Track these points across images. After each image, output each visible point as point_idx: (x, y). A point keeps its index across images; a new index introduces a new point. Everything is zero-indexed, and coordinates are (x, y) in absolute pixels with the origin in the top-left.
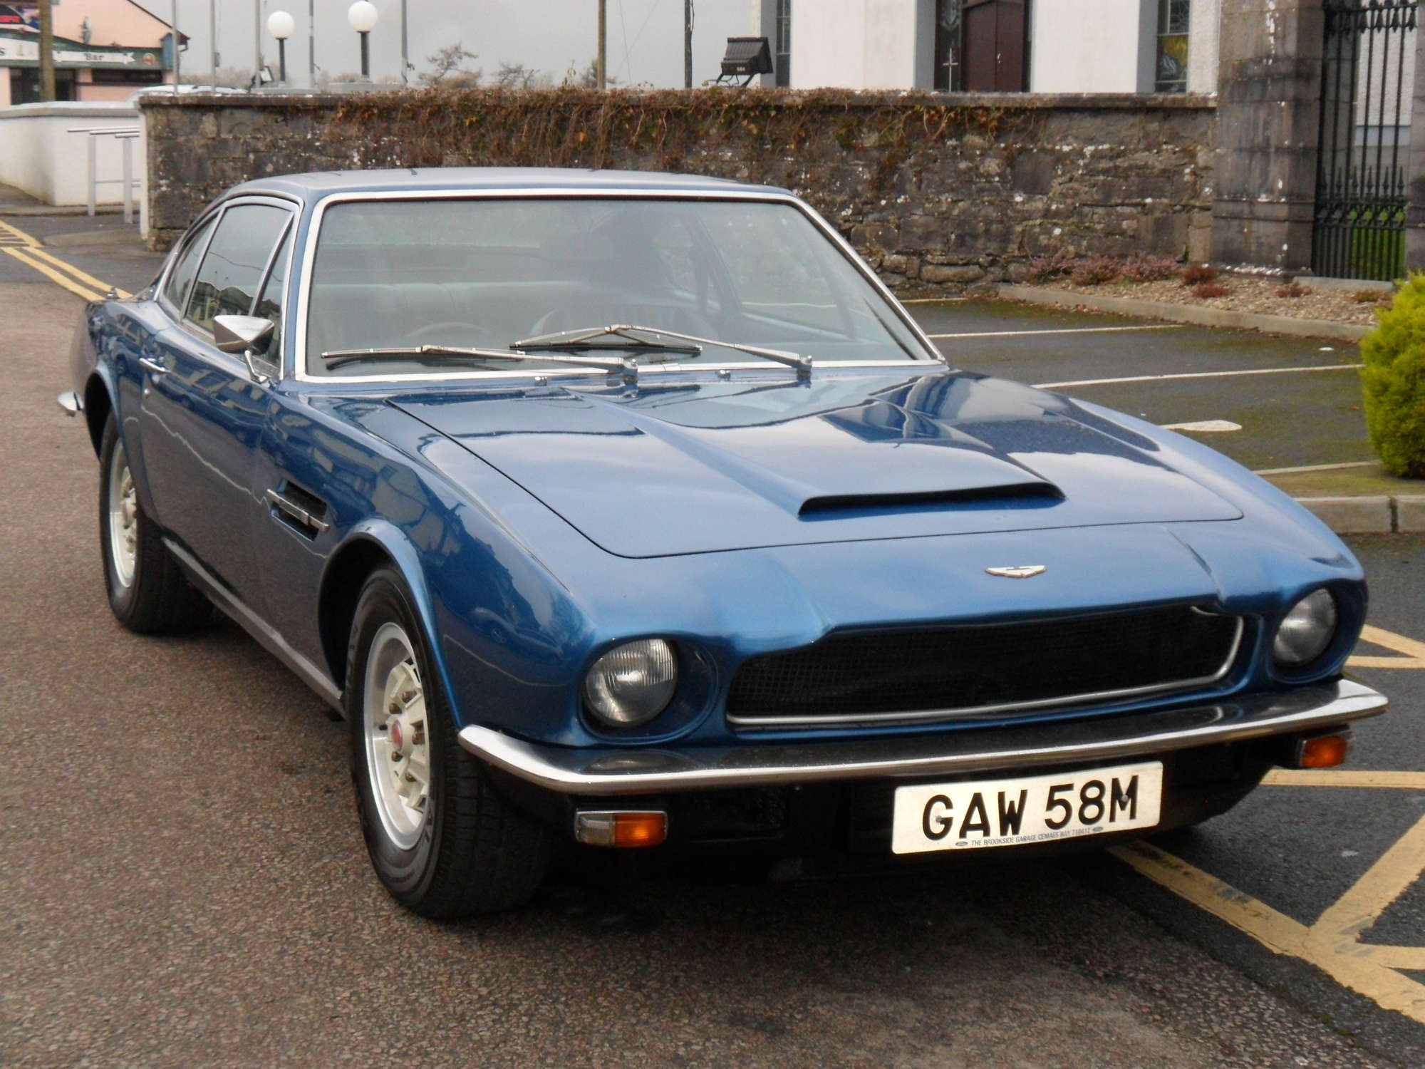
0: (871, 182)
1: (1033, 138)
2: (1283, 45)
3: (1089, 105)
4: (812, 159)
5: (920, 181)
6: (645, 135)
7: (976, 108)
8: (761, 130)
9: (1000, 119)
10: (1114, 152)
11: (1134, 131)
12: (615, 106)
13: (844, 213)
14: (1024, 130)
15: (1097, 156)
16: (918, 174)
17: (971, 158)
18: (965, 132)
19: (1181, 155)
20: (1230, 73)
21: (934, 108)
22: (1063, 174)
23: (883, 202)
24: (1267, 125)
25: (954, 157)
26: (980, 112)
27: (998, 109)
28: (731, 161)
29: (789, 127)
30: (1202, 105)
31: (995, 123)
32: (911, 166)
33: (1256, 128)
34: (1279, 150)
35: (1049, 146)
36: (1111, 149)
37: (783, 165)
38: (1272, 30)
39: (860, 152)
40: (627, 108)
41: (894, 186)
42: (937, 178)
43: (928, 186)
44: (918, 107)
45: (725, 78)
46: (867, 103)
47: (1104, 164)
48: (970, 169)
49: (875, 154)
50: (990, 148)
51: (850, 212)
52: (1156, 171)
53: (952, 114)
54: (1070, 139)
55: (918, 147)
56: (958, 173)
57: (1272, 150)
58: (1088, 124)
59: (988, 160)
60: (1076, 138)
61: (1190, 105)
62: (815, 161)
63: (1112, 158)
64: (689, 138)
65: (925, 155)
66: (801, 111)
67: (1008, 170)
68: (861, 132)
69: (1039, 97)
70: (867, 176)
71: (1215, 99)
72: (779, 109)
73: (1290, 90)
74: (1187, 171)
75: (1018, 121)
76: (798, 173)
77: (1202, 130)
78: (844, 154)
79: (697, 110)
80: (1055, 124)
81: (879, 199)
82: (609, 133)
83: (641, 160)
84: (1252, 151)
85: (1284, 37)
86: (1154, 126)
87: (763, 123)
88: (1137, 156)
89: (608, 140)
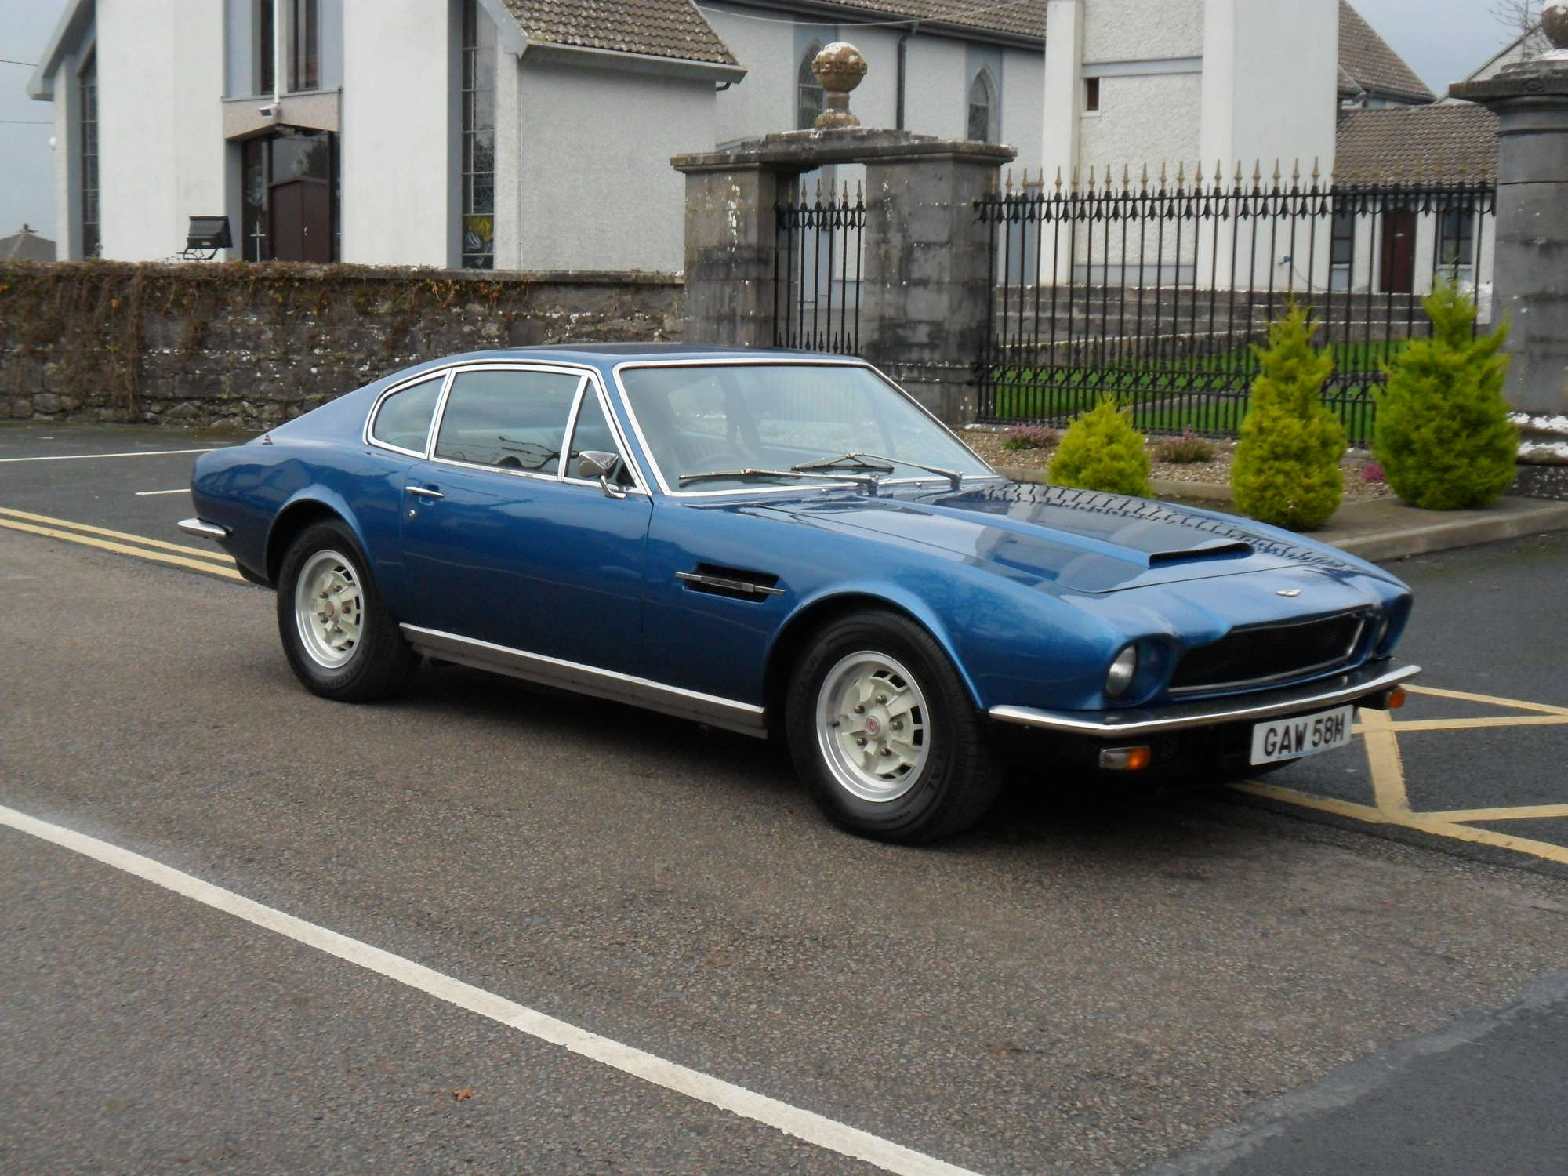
0: (386, 343)
1: (527, 307)
2: (745, 238)
3: (575, 280)
4: (332, 324)
5: (429, 342)
6: (177, 303)
7: (478, 282)
8: (285, 299)
9: (500, 291)
10: (596, 319)
11: (612, 301)
12: (146, 277)
13: (362, 369)
14: (520, 300)
15: (581, 322)
16: (427, 336)
17: (474, 323)
18: (468, 301)
19: (650, 321)
20: (696, 256)
21: (442, 281)
22: (553, 337)
23: (397, 360)
24: (732, 299)
25: (459, 323)
26: (482, 285)
27: (498, 283)
28: (256, 324)
29: (310, 295)
30: (669, 282)
31: (495, 294)
32: (421, 329)
33: (722, 301)
34: (745, 318)
35: (541, 314)
36: (593, 316)
37: (305, 328)
38: (734, 224)
39: (375, 317)
40: (157, 279)
41: (406, 346)
42: (444, 339)
43: (437, 346)
44: (428, 281)
45: (191, 251)
46: (382, 277)
47: (588, 328)
48: (473, 332)
49: (389, 319)
50: (490, 315)
51: (367, 368)
52: (630, 334)
53: (458, 287)
54: (558, 308)
55: (427, 314)
56: (463, 336)
57: (738, 318)
58: (573, 296)
59: (488, 325)
60: (563, 307)
61: (658, 281)
62: (335, 325)
63: (593, 324)
64: (216, 305)
65: (433, 320)
66: (321, 283)
67: (506, 333)
68: (376, 300)
69: (501, 273)
70: (381, 338)
71: (682, 277)
72: (302, 280)
73: (753, 272)
74: (656, 334)
75: (514, 293)
76: (319, 335)
77: (669, 300)
78: (361, 319)
79: (226, 281)
80: (544, 296)
81: (393, 357)
82: (142, 299)
83: (170, 323)
84: (719, 319)
85: (746, 231)
86: (628, 298)
87: (286, 292)
88: (614, 322)
89: (140, 306)
